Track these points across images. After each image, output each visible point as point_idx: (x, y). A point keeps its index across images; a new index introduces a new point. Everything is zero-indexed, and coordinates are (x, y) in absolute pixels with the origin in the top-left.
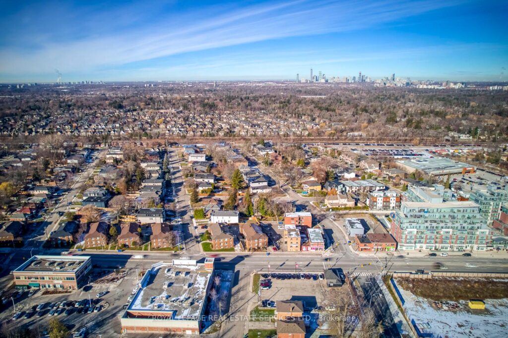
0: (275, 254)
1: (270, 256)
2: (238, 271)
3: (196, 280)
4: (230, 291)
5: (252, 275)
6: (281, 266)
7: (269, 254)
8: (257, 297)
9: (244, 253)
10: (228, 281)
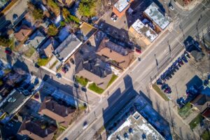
0: (144, 55)
1: (142, 60)
2: (140, 92)
3: (142, 130)
4: (154, 111)
5: (151, 88)
6: (157, 64)
7: (139, 59)
8: (170, 102)
9: (124, 72)
10: (145, 105)
